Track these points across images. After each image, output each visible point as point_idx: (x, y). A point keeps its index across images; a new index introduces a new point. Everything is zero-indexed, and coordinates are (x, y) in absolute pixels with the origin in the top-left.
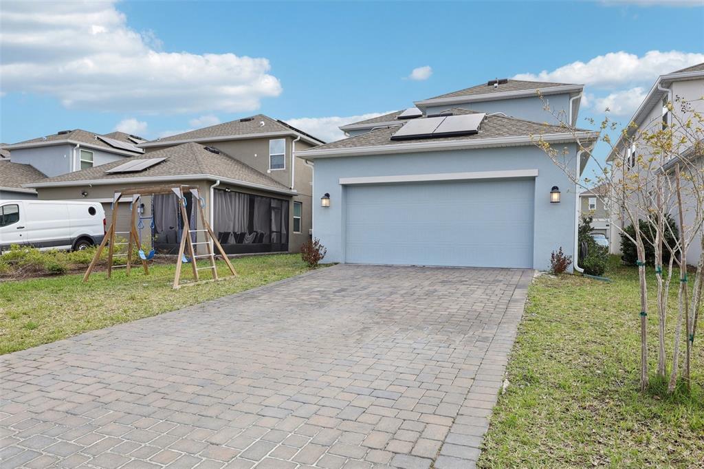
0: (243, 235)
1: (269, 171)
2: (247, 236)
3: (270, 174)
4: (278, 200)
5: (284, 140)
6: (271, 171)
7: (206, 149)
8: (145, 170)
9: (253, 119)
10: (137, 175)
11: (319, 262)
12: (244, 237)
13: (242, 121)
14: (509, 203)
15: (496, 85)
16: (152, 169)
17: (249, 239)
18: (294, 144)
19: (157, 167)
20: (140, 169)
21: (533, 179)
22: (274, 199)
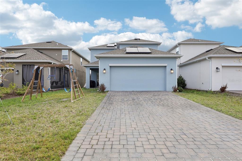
0: (58, 82)
1: (62, 60)
2: (59, 82)
3: (62, 61)
4: (67, 70)
5: (68, 50)
6: (63, 61)
7: (38, 51)
8: (18, 57)
9: (51, 42)
10: (15, 59)
11: (105, 91)
12: (58, 83)
13: (47, 42)
14: (159, 73)
15: (138, 40)
16: (21, 57)
17: (59, 83)
18: (71, 52)
19: (22, 57)
20: (16, 57)
21: (166, 67)
22: (66, 70)
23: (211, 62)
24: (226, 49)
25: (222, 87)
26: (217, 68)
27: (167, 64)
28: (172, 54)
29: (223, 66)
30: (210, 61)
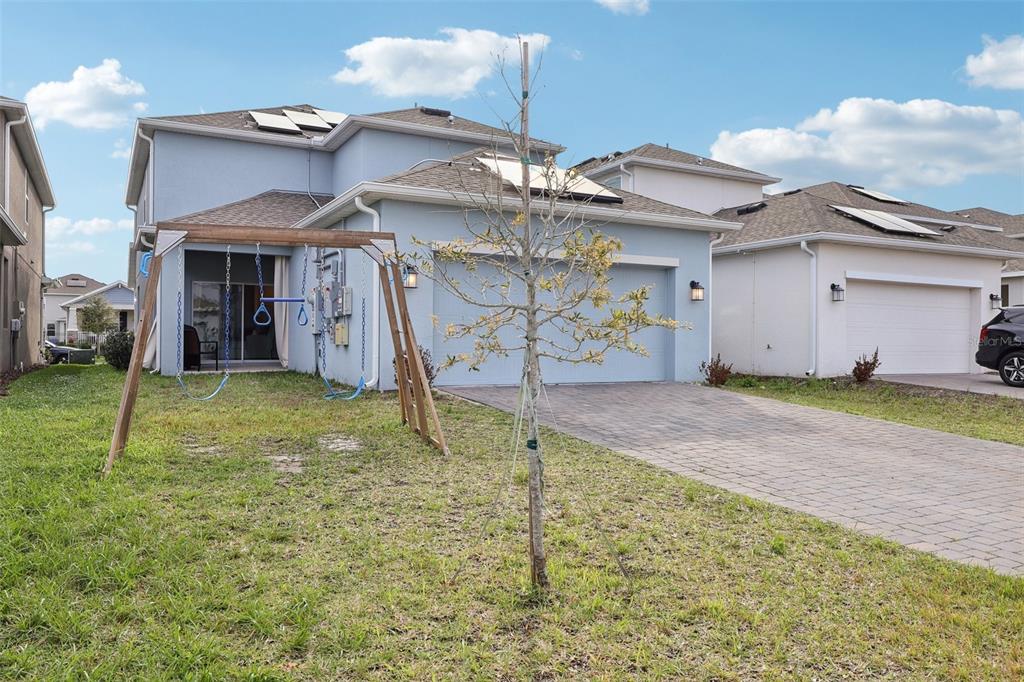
23: (814, 260)
24: (837, 210)
25: (858, 363)
26: (833, 287)
27: (678, 260)
28: (695, 216)
29: (849, 281)
30: (811, 255)
